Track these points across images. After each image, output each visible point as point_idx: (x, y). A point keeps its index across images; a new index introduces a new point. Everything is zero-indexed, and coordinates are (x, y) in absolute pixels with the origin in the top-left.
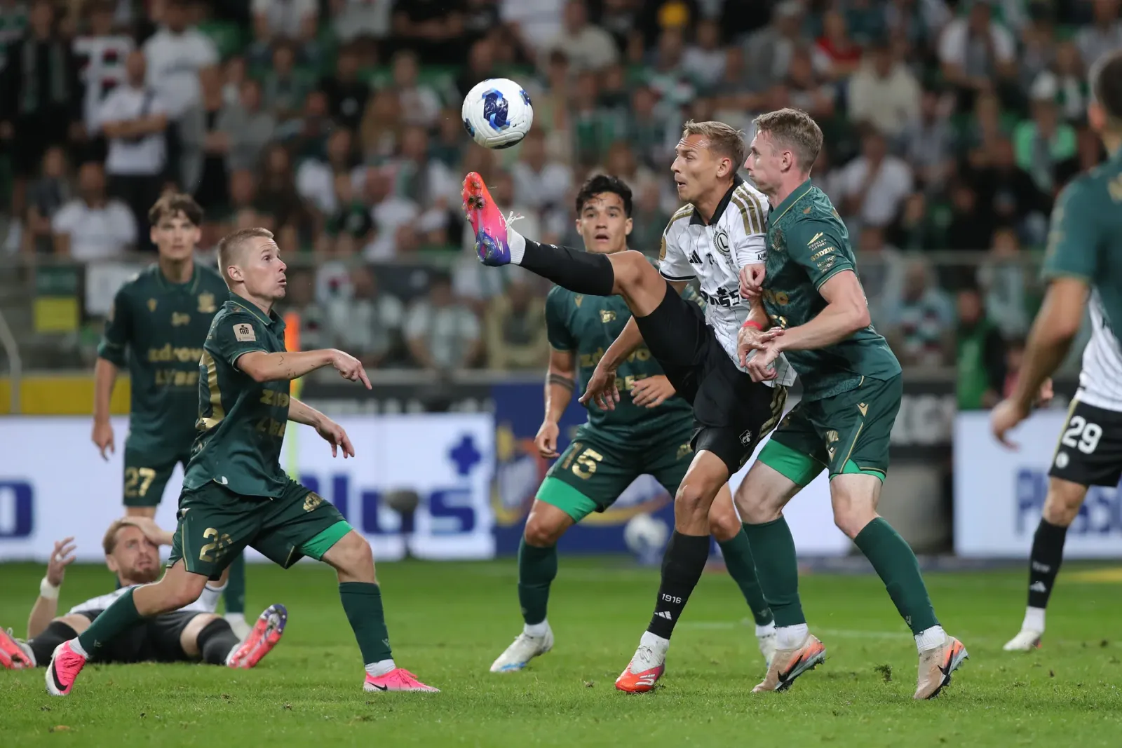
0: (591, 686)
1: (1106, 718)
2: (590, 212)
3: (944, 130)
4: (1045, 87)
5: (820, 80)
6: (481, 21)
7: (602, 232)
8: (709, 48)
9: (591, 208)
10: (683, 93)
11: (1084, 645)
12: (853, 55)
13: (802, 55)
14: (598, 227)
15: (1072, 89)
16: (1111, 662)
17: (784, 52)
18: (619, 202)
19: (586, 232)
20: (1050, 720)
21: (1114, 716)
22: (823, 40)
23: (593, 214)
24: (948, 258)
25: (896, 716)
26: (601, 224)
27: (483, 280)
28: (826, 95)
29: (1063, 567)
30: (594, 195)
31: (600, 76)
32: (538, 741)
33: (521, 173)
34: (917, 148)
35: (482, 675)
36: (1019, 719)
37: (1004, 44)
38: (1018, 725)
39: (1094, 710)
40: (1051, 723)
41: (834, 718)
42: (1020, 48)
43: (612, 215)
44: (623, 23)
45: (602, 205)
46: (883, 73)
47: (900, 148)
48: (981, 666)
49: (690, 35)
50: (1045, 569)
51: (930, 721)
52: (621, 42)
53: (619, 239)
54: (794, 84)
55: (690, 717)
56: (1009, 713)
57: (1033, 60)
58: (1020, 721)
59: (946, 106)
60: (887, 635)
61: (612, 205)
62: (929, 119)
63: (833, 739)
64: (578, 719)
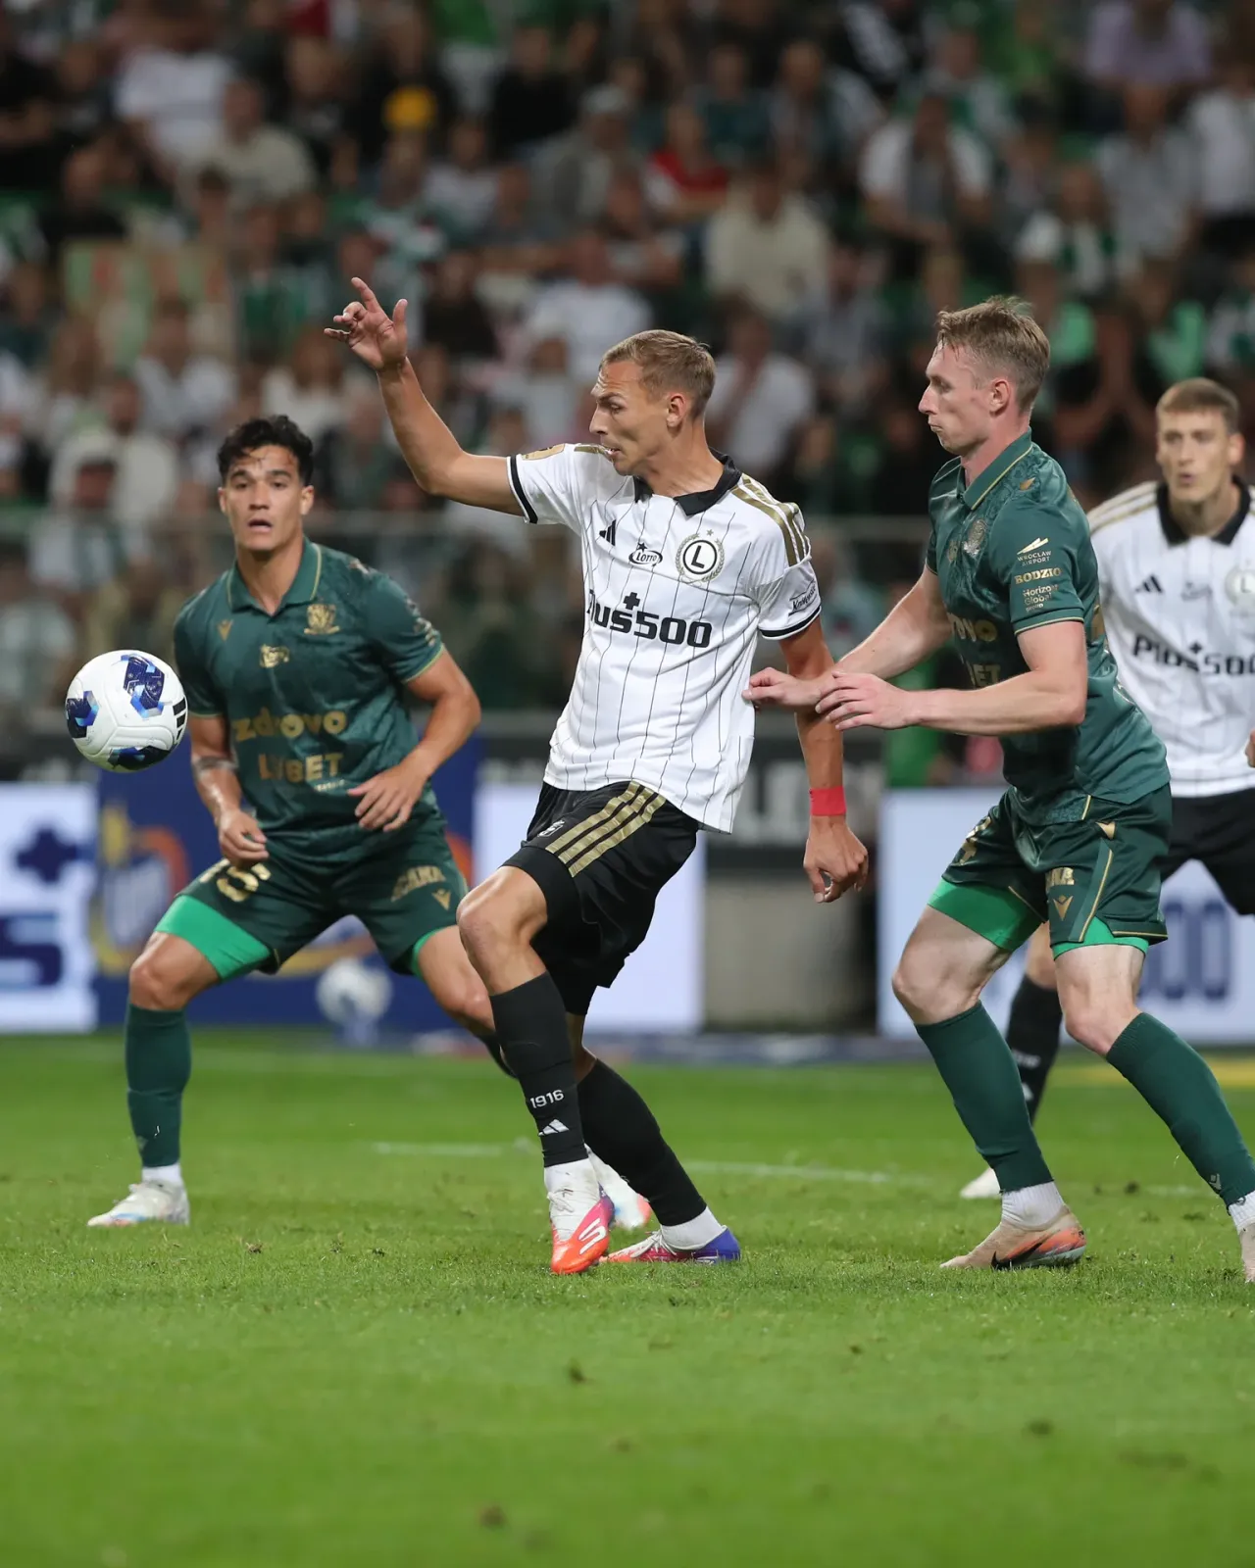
0: (257, 1251)
1: (1134, 1315)
2: (241, 480)
3: (868, 312)
4: (1040, 239)
5: (660, 223)
6: (83, 117)
7: (259, 515)
8: (470, 167)
9: (242, 473)
10: (424, 243)
11: (1098, 1191)
12: (716, 181)
13: (629, 181)
14: (253, 507)
15: (1087, 244)
16: (1144, 1220)
17: (598, 176)
18: (290, 462)
19: (234, 511)
20: (1038, 1318)
21: (1148, 1312)
22: (664, 154)
23: (246, 483)
24: (875, 528)
25: (777, 1308)
26: (259, 502)
27: (82, 558)
28: (669, 248)
29: (1060, 1058)
30: (247, 450)
31: (284, 210)
32: (168, 1343)
33: (150, 375)
34: (823, 341)
35: (73, 1229)
36: (985, 1315)
37: (971, 165)
38: (985, 1325)
39: (1115, 1301)
40: (1042, 1323)
41: (671, 1310)
42: (999, 172)
43: (278, 485)
44: (323, 123)
45: (261, 467)
46: (767, 213)
47: (792, 342)
48: (923, 1224)
49: (437, 144)
50: (1032, 1061)
51: (835, 1317)
52: (320, 155)
53: (290, 525)
54: (614, 230)
55: (426, 1305)
56: (970, 1305)
57: (1020, 192)
58: (990, 1319)
59: (872, 270)
60: (762, 1170)
61: (278, 467)
62: (843, 293)
63: (669, 1346)
64: (234, 1308)
